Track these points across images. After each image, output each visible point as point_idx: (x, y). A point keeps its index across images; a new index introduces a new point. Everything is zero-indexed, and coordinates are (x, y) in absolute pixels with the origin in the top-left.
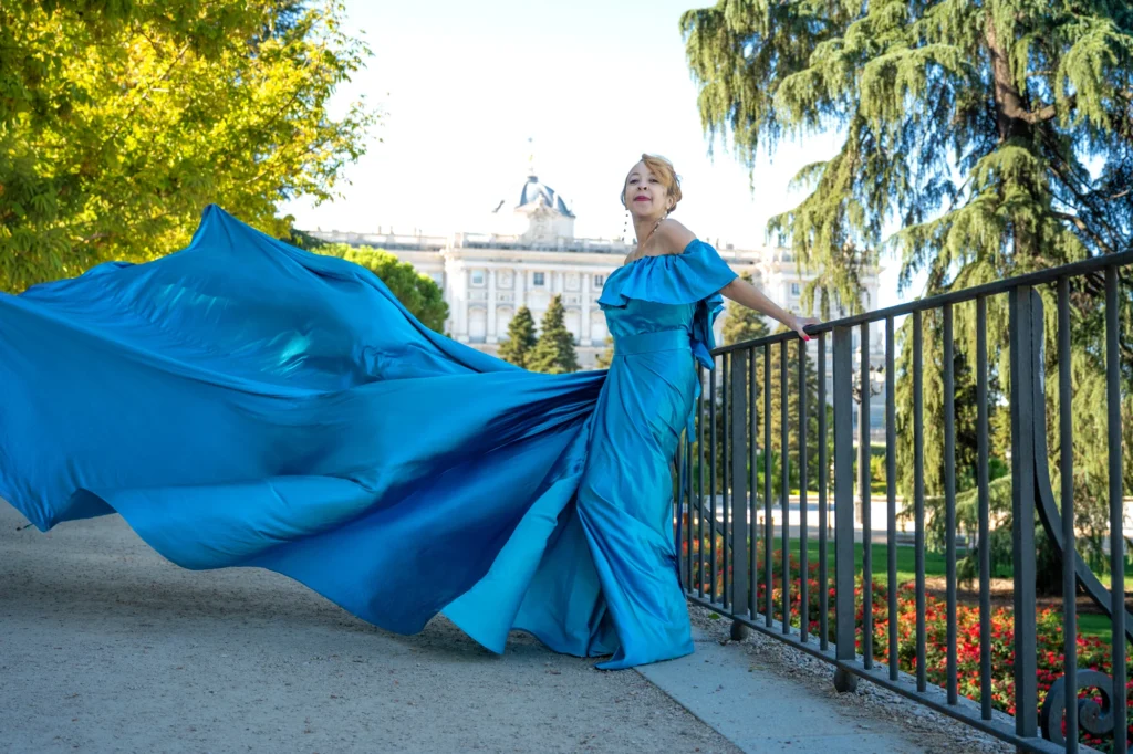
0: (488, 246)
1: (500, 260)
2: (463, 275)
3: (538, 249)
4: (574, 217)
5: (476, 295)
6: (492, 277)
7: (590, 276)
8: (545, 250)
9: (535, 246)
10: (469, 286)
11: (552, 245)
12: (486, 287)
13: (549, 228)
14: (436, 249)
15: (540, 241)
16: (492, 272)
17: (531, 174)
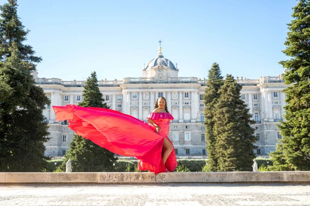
0: (139, 83)
1: (144, 88)
2: (128, 96)
3: (160, 83)
4: (178, 70)
5: (134, 103)
6: (141, 95)
7: (182, 93)
8: (163, 83)
9: (159, 81)
10: (131, 100)
11: (166, 81)
12: (138, 100)
13: (165, 74)
14: (119, 86)
15: (160, 79)
16: (140, 93)
17: (160, 55)
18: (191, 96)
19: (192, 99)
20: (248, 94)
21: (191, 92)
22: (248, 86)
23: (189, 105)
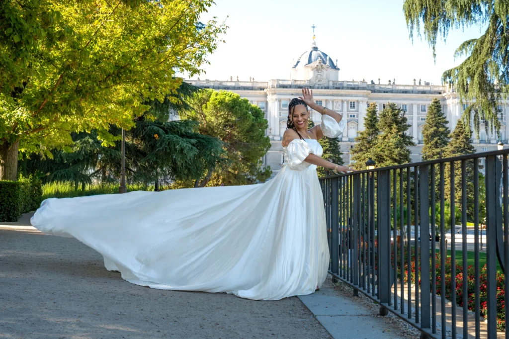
0: (290, 87)
2: (277, 103)
3: (318, 88)
4: (339, 69)
5: (284, 114)
7: (347, 102)
8: (322, 88)
9: (317, 86)
11: (326, 85)
13: (325, 75)
14: (262, 89)
15: (319, 83)
17: (314, 46)
18: (358, 106)
19: (359, 111)
21: (358, 101)
22: (430, 95)
23: (356, 118)
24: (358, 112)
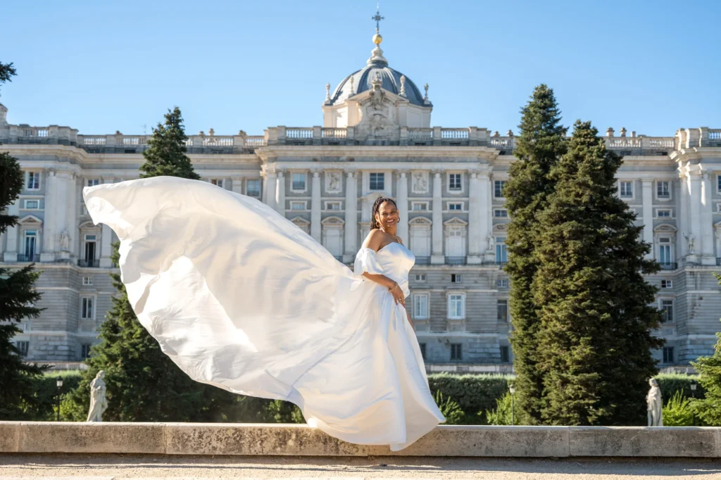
0: (311, 142)
1: (327, 159)
3: (375, 144)
5: (297, 205)
6: (316, 179)
7: (443, 174)
8: (383, 144)
9: (371, 139)
10: (287, 193)
11: (393, 139)
12: (309, 194)
13: (390, 118)
14: (251, 151)
15: (377, 133)
16: (316, 175)
17: (377, 58)
18: (468, 184)
19: (471, 195)
20: (640, 181)
21: (468, 174)
22: (641, 158)
23: (463, 211)
24: (468, 196)
